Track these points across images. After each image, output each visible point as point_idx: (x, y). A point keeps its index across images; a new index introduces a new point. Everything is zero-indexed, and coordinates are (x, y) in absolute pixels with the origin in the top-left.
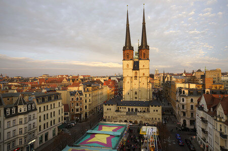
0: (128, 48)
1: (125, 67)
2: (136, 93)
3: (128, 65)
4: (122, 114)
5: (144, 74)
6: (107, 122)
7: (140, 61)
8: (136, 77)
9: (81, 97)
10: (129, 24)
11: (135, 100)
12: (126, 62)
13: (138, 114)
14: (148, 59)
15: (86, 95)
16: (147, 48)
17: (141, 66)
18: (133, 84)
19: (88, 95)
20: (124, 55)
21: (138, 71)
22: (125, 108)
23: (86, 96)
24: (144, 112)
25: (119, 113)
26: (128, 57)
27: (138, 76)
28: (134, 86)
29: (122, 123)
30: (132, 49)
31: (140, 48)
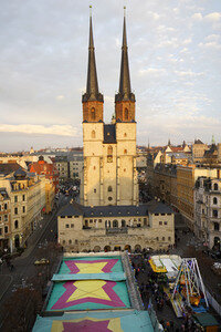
0: (93, 97)
1: (88, 136)
2: (110, 190)
3: (94, 132)
4: (97, 233)
5: (126, 151)
6: (81, 254)
7: (119, 125)
8: (110, 156)
9: (6, 202)
10: (95, 46)
11: (108, 203)
12: (90, 127)
13: (130, 231)
14: (134, 121)
15: (16, 198)
16: (132, 98)
17: (119, 135)
18: (105, 170)
19: (20, 199)
20: (85, 110)
21: (113, 145)
22: (100, 221)
23: (16, 201)
24: (139, 226)
25: (92, 233)
26: (94, 117)
27: (114, 154)
28: (106, 176)
29: (110, 253)
30: (100, 98)
31: (119, 99)
